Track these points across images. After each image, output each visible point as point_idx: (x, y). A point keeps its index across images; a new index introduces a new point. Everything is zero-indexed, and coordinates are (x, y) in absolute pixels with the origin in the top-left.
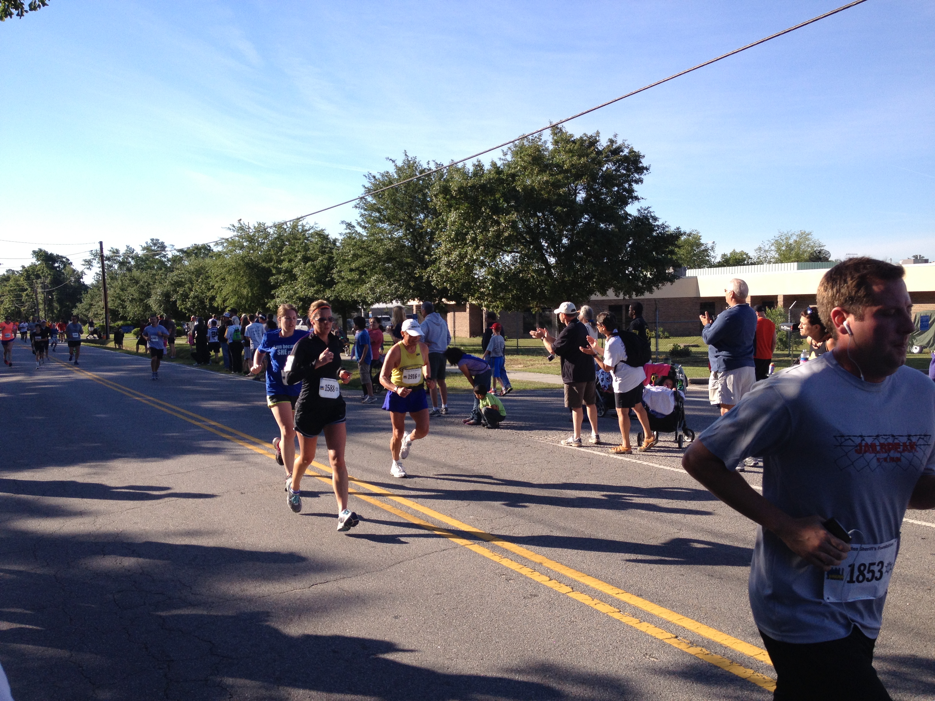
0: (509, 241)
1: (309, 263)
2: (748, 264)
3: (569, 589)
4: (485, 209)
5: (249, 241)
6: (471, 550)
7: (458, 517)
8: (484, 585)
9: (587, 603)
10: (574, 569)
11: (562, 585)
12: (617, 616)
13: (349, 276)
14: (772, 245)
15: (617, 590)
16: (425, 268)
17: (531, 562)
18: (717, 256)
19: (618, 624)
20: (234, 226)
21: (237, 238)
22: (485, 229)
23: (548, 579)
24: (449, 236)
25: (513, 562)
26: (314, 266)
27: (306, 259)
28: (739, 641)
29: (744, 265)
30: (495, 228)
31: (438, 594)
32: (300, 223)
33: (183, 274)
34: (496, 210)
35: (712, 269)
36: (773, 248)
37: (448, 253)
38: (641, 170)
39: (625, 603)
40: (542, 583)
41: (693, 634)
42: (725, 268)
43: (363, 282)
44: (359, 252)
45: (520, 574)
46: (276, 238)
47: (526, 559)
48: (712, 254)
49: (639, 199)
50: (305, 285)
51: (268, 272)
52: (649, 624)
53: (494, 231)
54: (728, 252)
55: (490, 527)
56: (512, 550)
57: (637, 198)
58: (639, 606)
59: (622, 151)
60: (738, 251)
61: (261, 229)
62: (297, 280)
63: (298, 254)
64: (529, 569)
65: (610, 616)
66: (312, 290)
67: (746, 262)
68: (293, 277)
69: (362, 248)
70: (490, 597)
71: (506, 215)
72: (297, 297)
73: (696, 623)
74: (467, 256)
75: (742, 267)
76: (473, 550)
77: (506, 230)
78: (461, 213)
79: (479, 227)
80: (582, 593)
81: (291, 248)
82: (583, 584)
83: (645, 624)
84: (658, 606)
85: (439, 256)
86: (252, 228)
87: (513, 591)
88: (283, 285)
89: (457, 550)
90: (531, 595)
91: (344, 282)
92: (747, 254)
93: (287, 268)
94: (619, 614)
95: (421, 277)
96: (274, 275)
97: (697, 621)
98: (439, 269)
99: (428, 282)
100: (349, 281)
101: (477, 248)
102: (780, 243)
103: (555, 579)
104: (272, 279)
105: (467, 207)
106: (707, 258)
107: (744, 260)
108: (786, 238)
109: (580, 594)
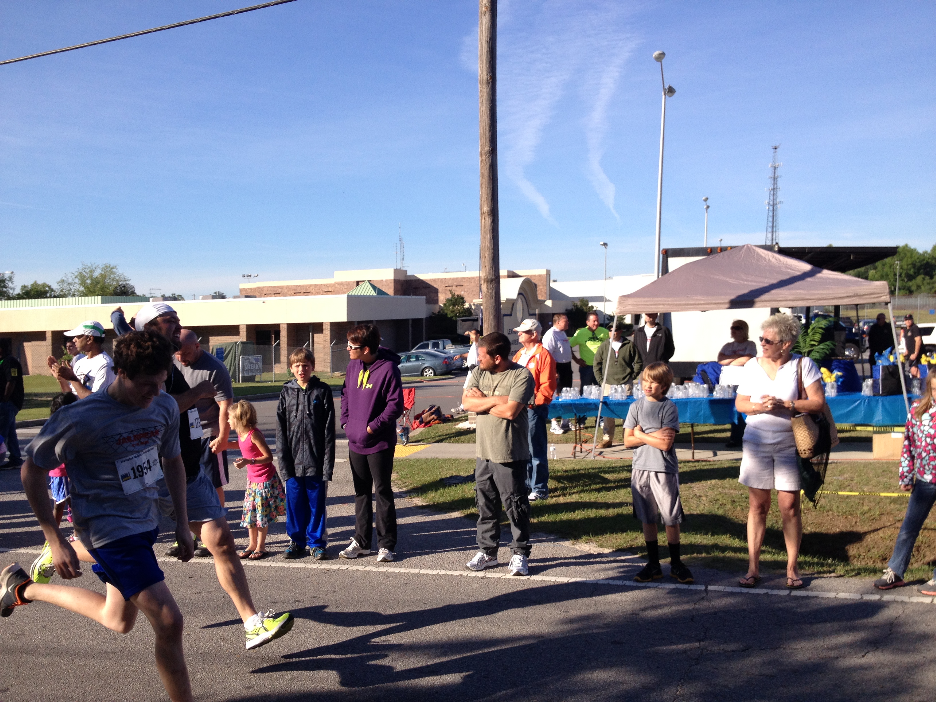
2: (51, 297)
14: (76, 277)
18: (16, 288)
29: (46, 297)
35: (9, 301)
36: (77, 281)
42: (24, 300)
48: (10, 285)
54: (29, 283)
60: (40, 282)
67: (48, 295)
75: (43, 300)
92: (49, 287)
102: (85, 276)
106: (5, 289)
107: (46, 292)
108: (91, 271)
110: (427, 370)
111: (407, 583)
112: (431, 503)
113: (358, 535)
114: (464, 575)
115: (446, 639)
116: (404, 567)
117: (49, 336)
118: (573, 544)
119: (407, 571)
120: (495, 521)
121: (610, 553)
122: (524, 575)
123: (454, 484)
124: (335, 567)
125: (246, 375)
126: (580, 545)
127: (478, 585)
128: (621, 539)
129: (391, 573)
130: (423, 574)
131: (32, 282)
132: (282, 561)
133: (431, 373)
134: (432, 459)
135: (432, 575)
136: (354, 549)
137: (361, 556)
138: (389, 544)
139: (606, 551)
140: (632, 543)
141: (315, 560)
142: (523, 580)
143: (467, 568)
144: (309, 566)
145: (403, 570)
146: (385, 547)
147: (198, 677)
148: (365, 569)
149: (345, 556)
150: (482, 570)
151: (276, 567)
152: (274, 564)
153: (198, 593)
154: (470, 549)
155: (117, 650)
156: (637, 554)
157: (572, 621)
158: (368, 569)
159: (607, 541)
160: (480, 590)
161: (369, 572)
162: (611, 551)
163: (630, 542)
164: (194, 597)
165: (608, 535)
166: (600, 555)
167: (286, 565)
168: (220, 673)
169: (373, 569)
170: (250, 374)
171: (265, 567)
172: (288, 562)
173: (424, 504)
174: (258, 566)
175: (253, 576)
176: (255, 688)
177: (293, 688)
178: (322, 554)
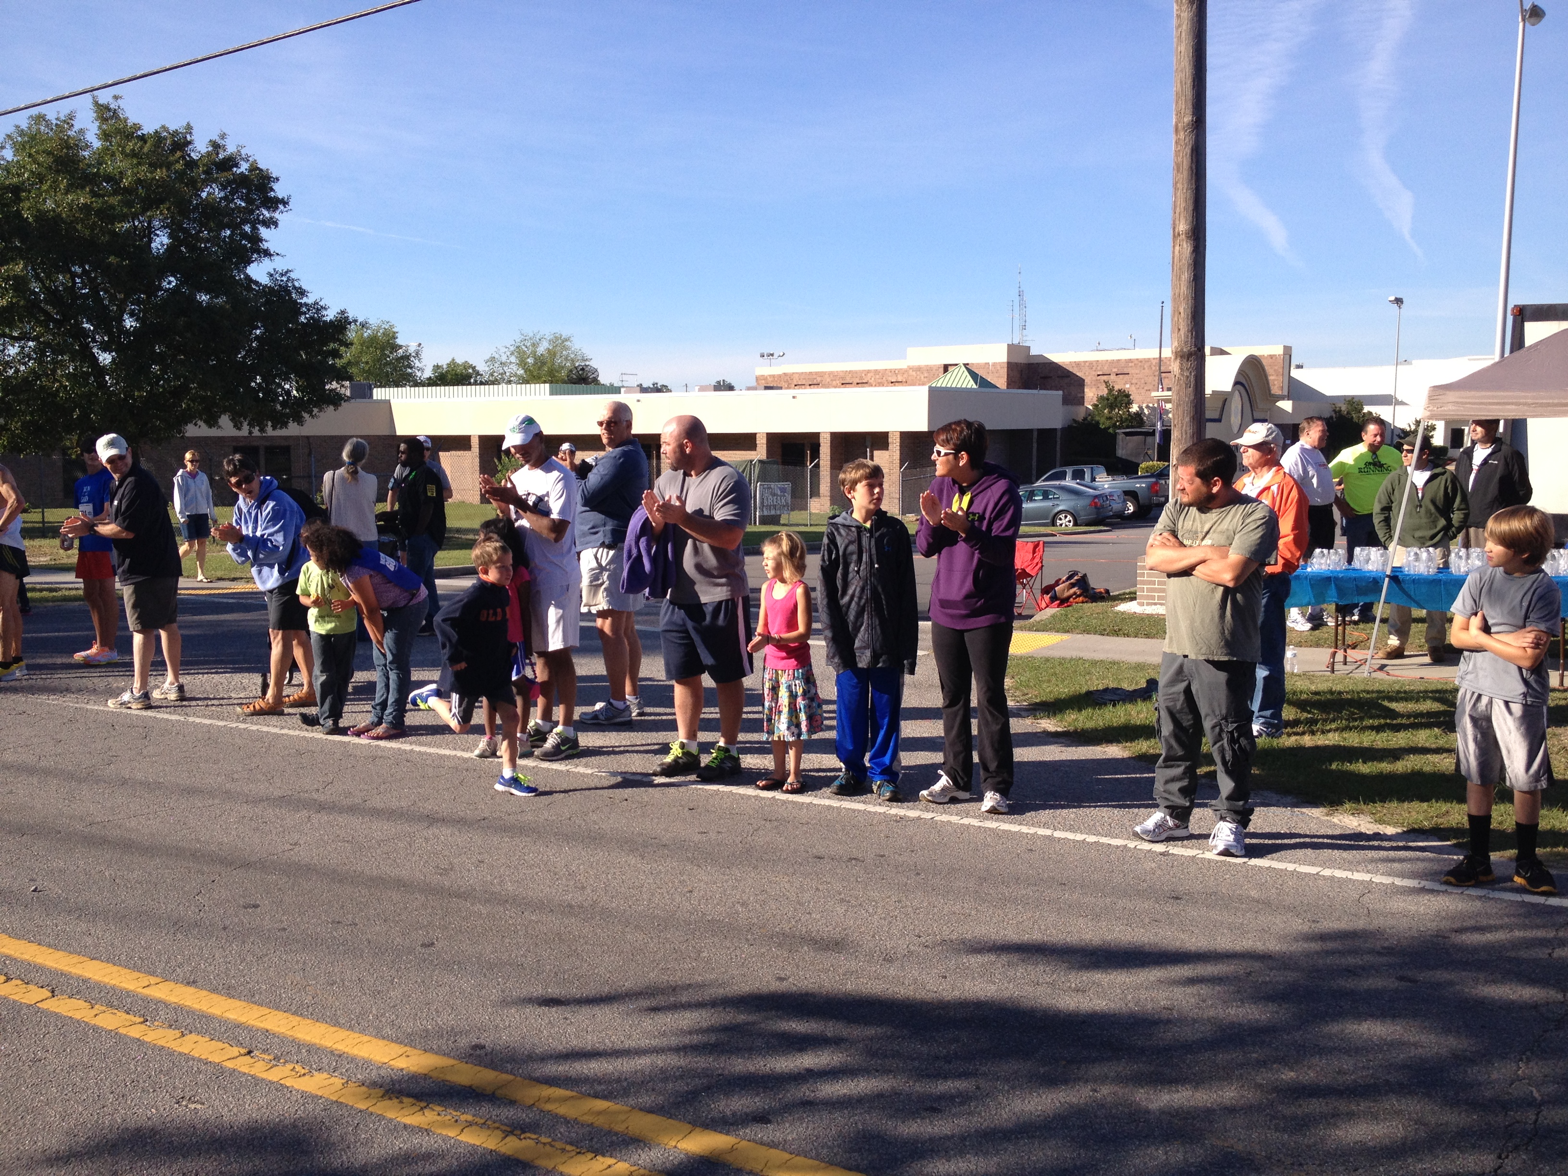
0: (10, 315)
2: (475, 383)
3: (44, 993)
9: (77, 1016)
10: (65, 950)
11: (31, 987)
12: (135, 1032)
14: (512, 354)
15: (146, 980)
18: (425, 368)
19: (135, 1047)
23: (3, 979)
28: (366, 1038)
29: (470, 384)
35: (417, 388)
36: (513, 359)
38: (275, 203)
39: (159, 1002)
41: (283, 1040)
42: (438, 388)
48: (417, 364)
49: (271, 255)
52: (200, 1037)
54: (444, 362)
57: (267, 253)
58: (186, 1004)
59: (237, 165)
60: (459, 361)
65: (121, 1034)
67: (472, 380)
73: (291, 1018)
75: (464, 387)
77: (3, 294)
80: (71, 996)
82: (78, 977)
83: (193, 1037)
84: (224, 998)
92: (474, 368)
94: (143, 1026)
97: (295, 1013)
102: (524, 352)
103: (17, 978)
106: (409, 370)
107: (469, 376)
108: (533, 345)
109: (68, 1000)
110: (1062, 516)
111: (1031, 850)
112: (1072, 729)
113: (952, 768)
114: (1129, 845)
115: (1100, 943)
116: (1026, 825)
117: (475, 443)
118: (1327, 815)
119: (1032, 830)
120: (1188, 763)
121: (1398, 834)
122: (1237, 856)
123: (1111, 701)
124: (913, 814)
125: (766, 513)
126: (1341, 817)
127: (1153, 865)
128: (1418, 813)
129: (1004, 831)
130: (1059, 839)
131: (448, 361)
132: (829, 798)
133: (1070, 521)
134: (1071, 659)
135: (1074, 841)
136: (944, 790)
137: (954, 800)
138: (1001, 786)
139: (1390, 830)
140: (1440, 820)
141: (880, 801)
142: (1236, 864)
143: (1136, 835)
144: (871, 808)
145: (1025, 829)
146: (996, 790)
147: (705, 954)
148: (962, 822)
149: (929, 798)
150: (1162, 841)
151: (819, 805)
152: (816, 801)
153: (702, 833)
154: (1139, 807)
155: (586, 904)
156: (1448, 840)
157: (1323, 937)
158: (966, 821)
159: (1393, 815)
160: (1159, 872)
161: (968, 827)
162: (1399, 830)
163: (1435, 819)
164: (697, 838)
165: (1395, 804)
166: (1377, 836)
167: (836, 803)
168: (738, 952)
169: (975, 822)
170: (773, 512)
171: (803, 804)
172: (838, 799)
173: (1059, 729)
174: (792, 801)
175: (785, 815)
176: (790, 980)
177: (849, 986)
178: (892, 792)
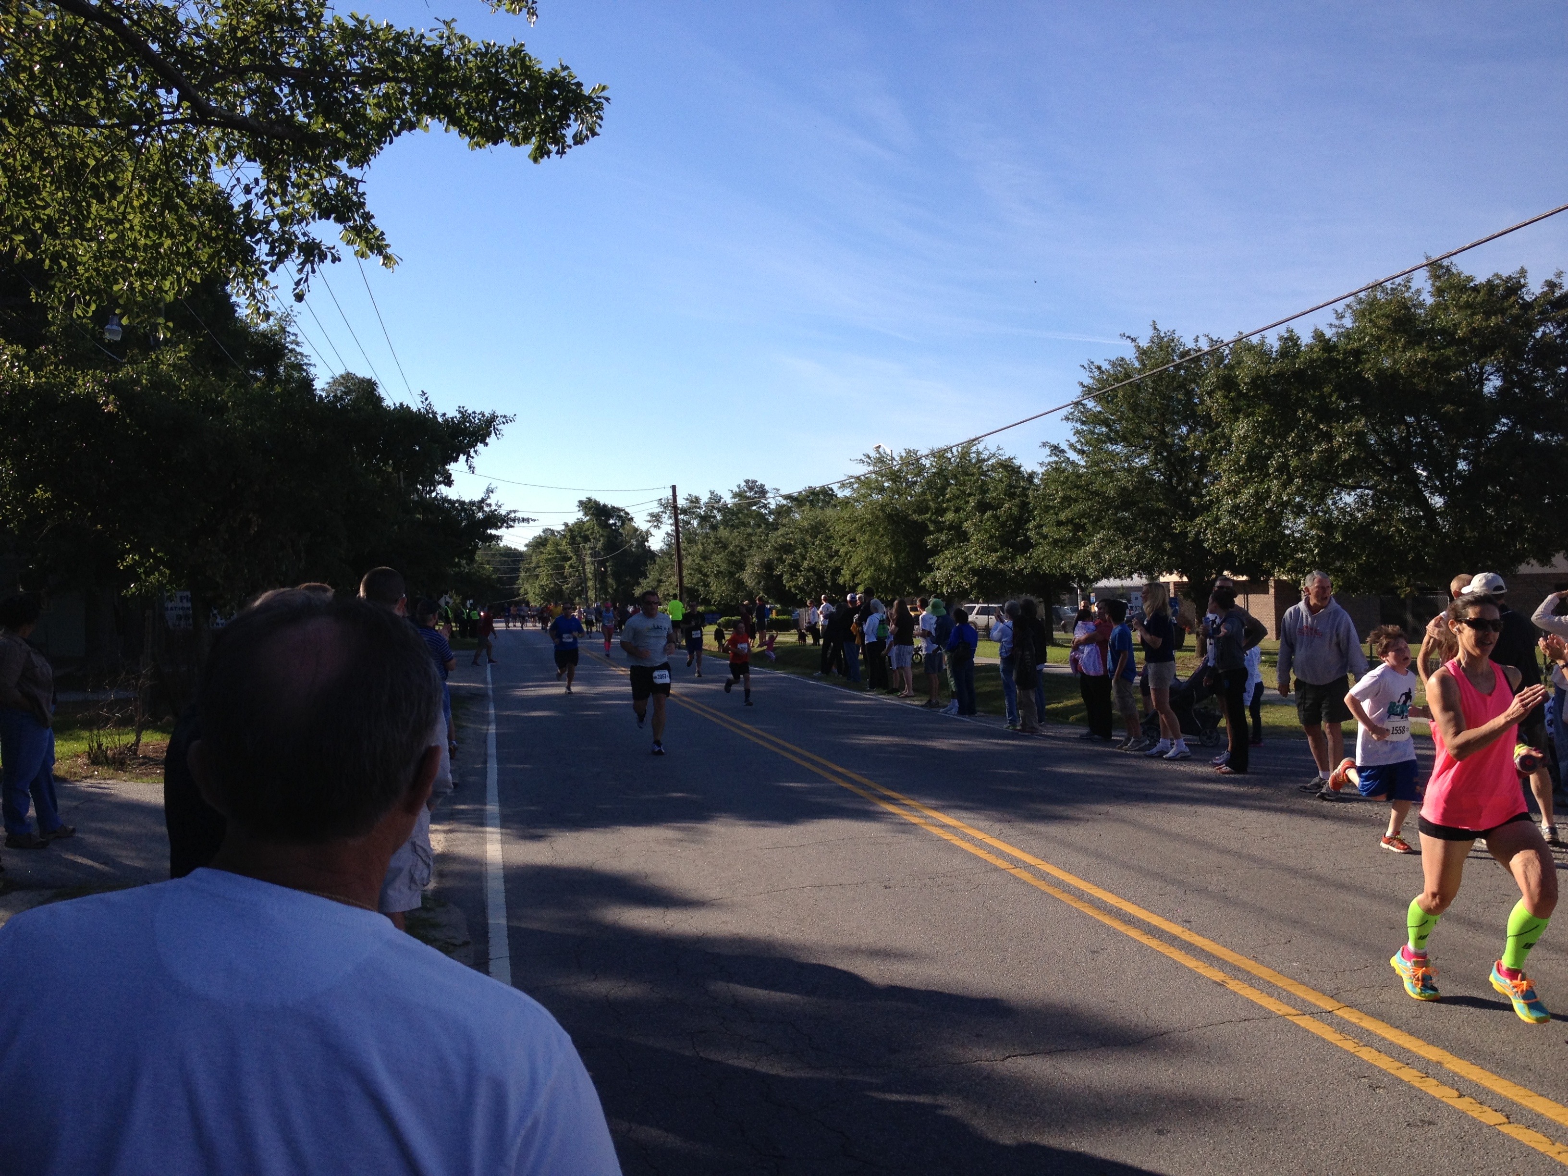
0: (1350, 468)
1: (989, 514)
3: (1500, 1118)
4: (1304, 414)
5: (892, 480)
6: (1297, 1026)
7: (1269, 962)
8: (1326, 1092)
9: (1541, 1148)
10: (1509, 1080)
11: (1485, 1108)
13: (1054, 533)
16: (1192, 519)
17: (1419, 1058)
20: (869, 457)
21: (874, 476)
22: (1303, 448)
23: (1456, 1094)
24: (1237, 463)
25: (1382, 1055)
26: (996, 518)
27: (983, 507)
30: (1324, 446)
31: (1237, 1099)
32: (974, 449)
33: (792, 533)
34: (1325, 413)
37: (1234, 492)
40: (1444, 1099)
43: (1079, 543)
44: (1073, 494)
45: (1397, 1078)
46: (935, 473)
47: (1409, 1051)
50: (982, 549)
51: (922, 529)
53: (1321, 452)
55: (1333, 986)
56: (1378, 1032)
61: (912, 460)
62: (968, 540)
63: (971, 499)
64: (1414, 1072)
66: (994, 556)
68: (964, 537)
69: (1078, 487)
70: (1340, 1116)
71: (1344, 423)
72: (969, 569)
74: (1270, 497)
76: (1303, 1025)
77: (1346, 449)
78: (1257, 421)
79: (1292, 445)
80: (1528, 1127)
81: (958, 489)
82: (1530, 1111)
85: (1218, 497)
86: (897, 458)
87: (1385, 1110)
88: (947, 549)
89: (1271, 1022)
90: (1421, 1121)
91: (1048, 544)
93: (953, 522)
95: (1184, 534)
96: (932, 533)
98: (1217, 520)
99: (1198, 542)
100: (1056, 542)
101: (1290, 481)
103: (1470, 1096)
104: (929, 540)
105: (1268, 411)
109: (1526, 1130)
